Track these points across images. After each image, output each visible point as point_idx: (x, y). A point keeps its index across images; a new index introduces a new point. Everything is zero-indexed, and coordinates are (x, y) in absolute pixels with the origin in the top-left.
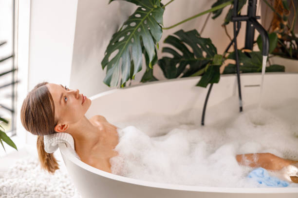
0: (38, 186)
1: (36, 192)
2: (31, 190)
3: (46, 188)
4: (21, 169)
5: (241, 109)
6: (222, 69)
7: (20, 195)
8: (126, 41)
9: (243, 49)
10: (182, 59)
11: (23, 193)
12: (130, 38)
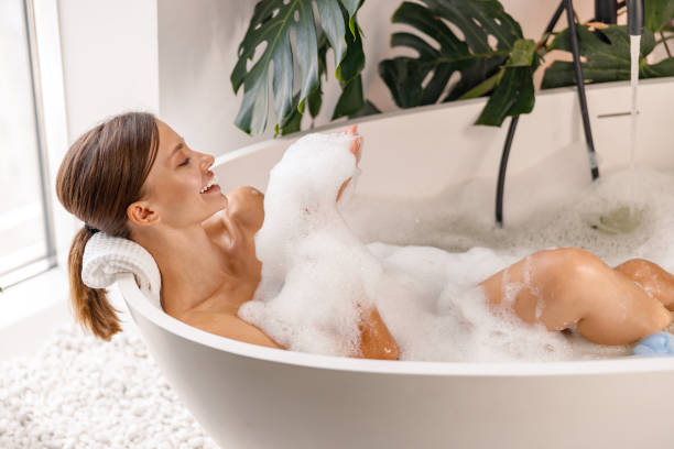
0: (108, 385)
1: (102, 400)
2: (89, 395)
3: (125, 390)
4: (69, 348)
5: (595, 173)
6: (538, 77)
7: (64, 408)
8: (283, 18)
9: (592, 21)
10: (441, 60)
11: (69, 402)
12: (291, 10)
